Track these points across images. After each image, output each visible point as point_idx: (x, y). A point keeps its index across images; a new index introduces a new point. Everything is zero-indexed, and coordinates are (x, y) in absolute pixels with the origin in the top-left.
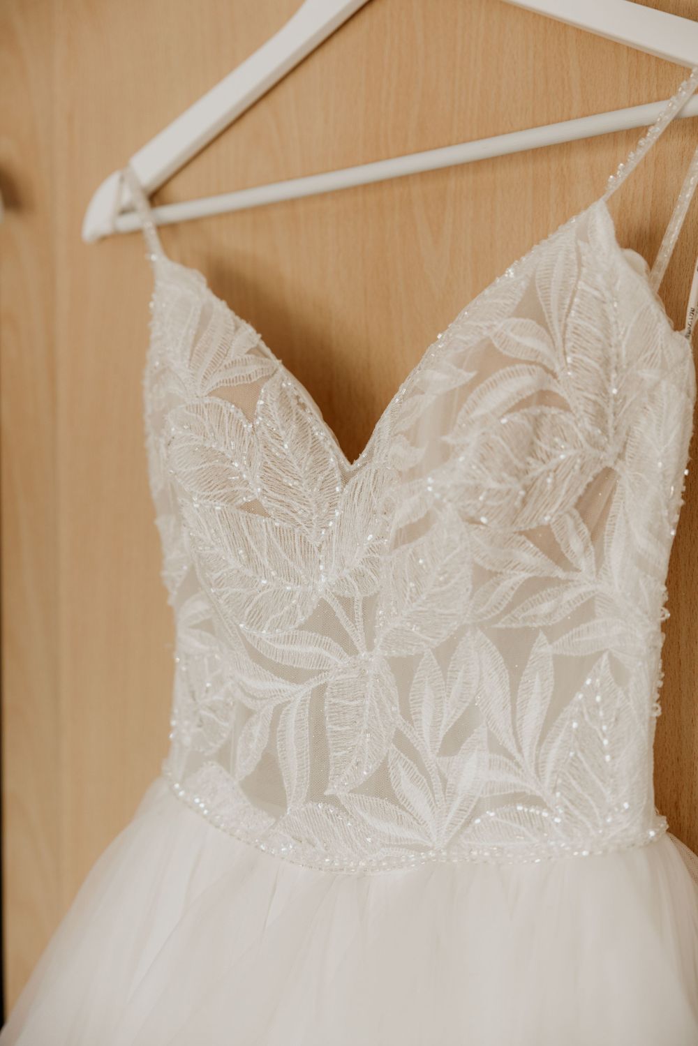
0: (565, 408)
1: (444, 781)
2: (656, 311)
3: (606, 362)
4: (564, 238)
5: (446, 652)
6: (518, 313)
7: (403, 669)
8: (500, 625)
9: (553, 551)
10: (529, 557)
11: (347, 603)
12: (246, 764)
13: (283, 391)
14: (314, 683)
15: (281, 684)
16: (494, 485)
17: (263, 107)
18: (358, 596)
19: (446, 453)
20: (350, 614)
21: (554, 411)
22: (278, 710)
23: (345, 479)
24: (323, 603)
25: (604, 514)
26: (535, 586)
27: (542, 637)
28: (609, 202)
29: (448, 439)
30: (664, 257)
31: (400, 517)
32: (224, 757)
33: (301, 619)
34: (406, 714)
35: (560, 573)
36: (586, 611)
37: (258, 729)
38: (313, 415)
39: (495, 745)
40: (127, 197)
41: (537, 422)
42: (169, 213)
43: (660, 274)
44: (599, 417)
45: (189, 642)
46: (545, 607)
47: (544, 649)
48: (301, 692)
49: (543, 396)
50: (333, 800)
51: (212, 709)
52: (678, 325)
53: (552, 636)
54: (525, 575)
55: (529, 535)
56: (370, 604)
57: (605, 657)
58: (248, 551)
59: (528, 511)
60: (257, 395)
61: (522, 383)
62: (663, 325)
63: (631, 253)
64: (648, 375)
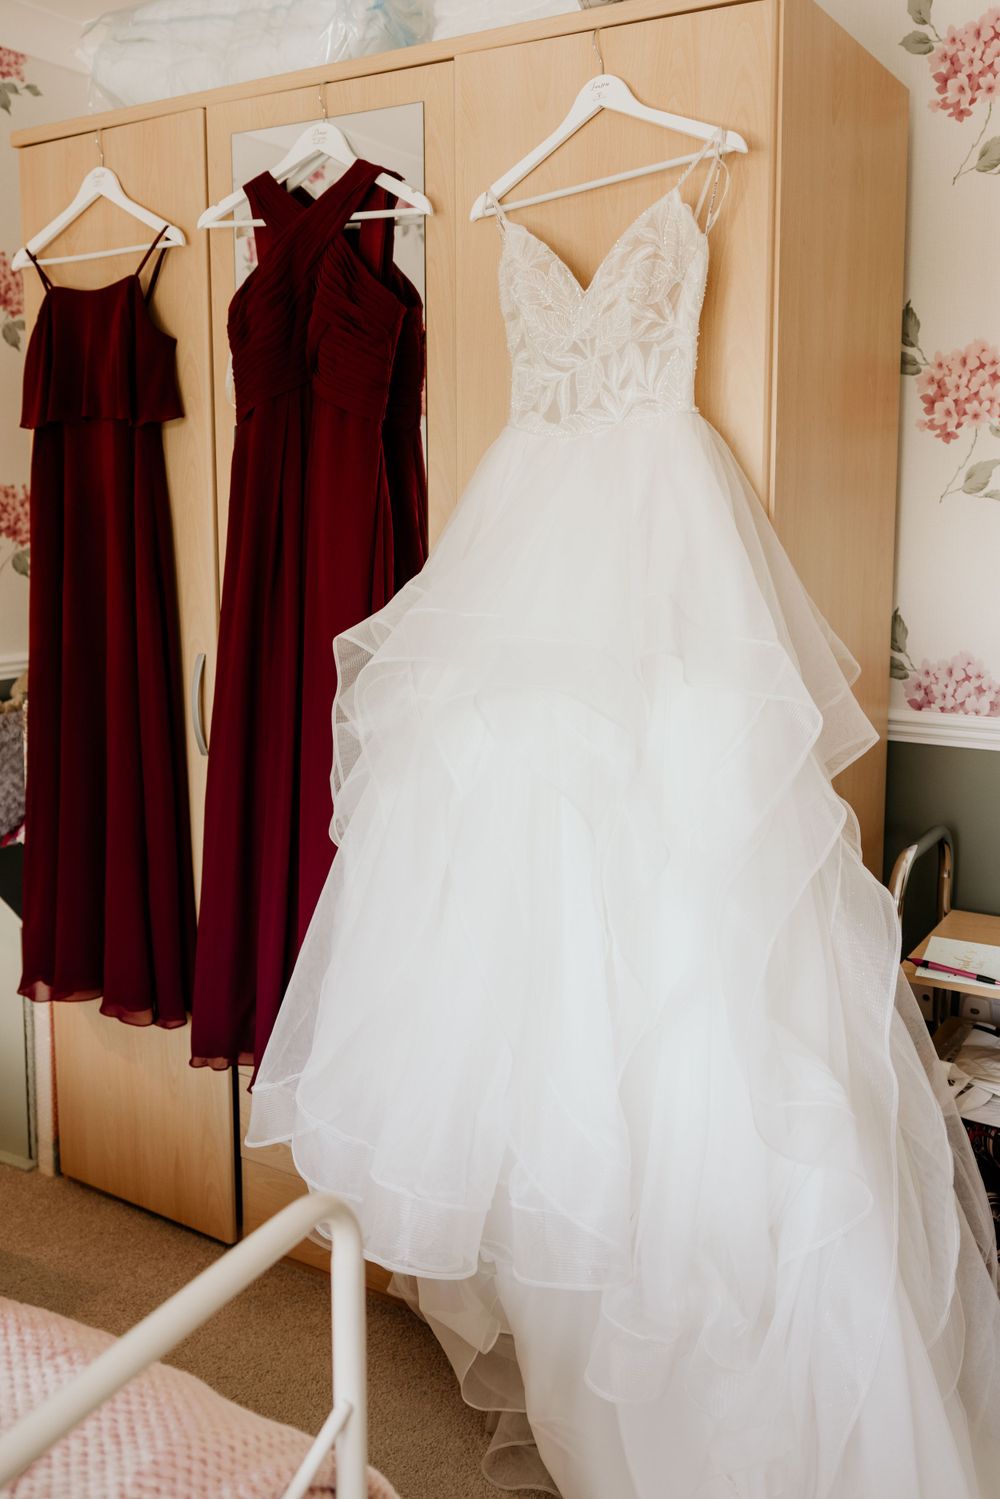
0: (663, 260)
1: (620, 399)
2: (695, 226)
3: (678, 243)
4: (664, 201)
5: (621, 352)
6: (647, 226)
7: (605, 360)
8: (641, 340)
9: (660, 313)
10: (651, 315)
11: (584, 341)
12: (543, 409)
13: (559, 267)
14: (571, 371)
15: (559, 373)
16: (639, 286)
17: (544, 164)
18: (588, 338)
19: (622, 276)
20: (586, 345)
21: (660, 261)
22: (558, 383)
23: (583, 297)
24: (575, 343)
25: (677, 300)
26: (653, 326)
27: (655, 345)
28: (679, 188)
29: (623, 271)
30: (698, 210)
31: (605, 303)
32: (535, 409)
33: (566, 348)
34: (607, 376)
35: (662, 321)
36: (670, 335)
37: (549, 393)
38: (570, 274)
39: (639, 384)
40: (489, 201)
41: (654, 264)
42: (508, 207)
43: (697, 216)
44: (675, 263)
45: (518, 368)
46: (657, 334)
47: (656, 349)
48: (566, 376)
49: (656, 256)
50: (580, 413)
51: (530, 391)
52: (703, 231)
53: (659, 343)
54: (649, 321)
55: (650, 306)
56: (593, 340)
57: (677, 350)
58: (546, 324)
59: (650, 297)
60: (549, 266)
61: (649, 250)
62: (698, 231)
63: (686, 205)
64: (693, 249)
